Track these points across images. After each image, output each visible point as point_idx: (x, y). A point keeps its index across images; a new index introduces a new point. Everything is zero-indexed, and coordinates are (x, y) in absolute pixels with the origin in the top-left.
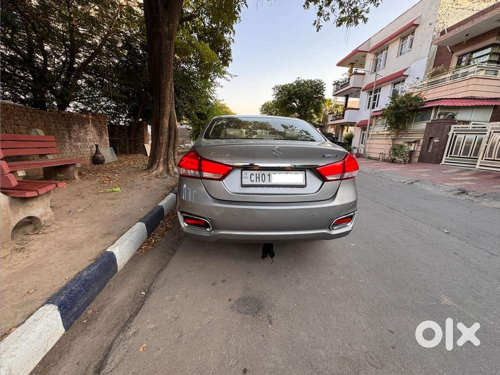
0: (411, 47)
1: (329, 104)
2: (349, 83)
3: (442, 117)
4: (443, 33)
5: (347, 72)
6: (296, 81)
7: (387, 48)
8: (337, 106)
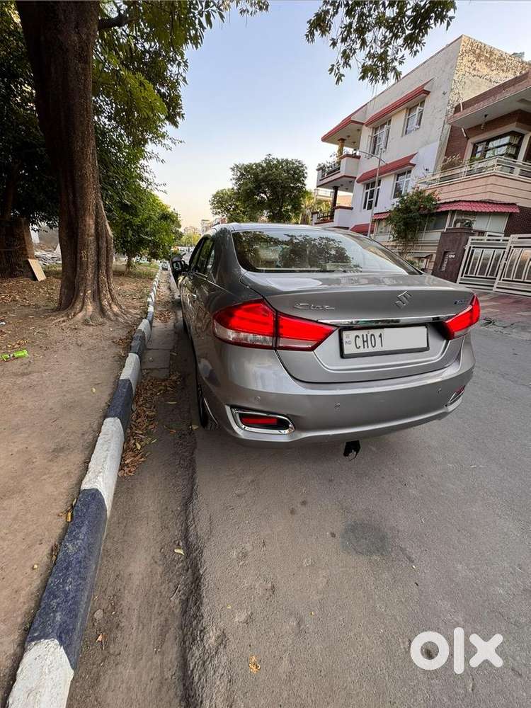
0: (419, 124)
1: (310, 198)
2: (339, 169)
3: (458, 225)
4: (457, 109)
5: (336, 152)
6: (266, 159)
7: (390, 121)
8: (320, 202)
